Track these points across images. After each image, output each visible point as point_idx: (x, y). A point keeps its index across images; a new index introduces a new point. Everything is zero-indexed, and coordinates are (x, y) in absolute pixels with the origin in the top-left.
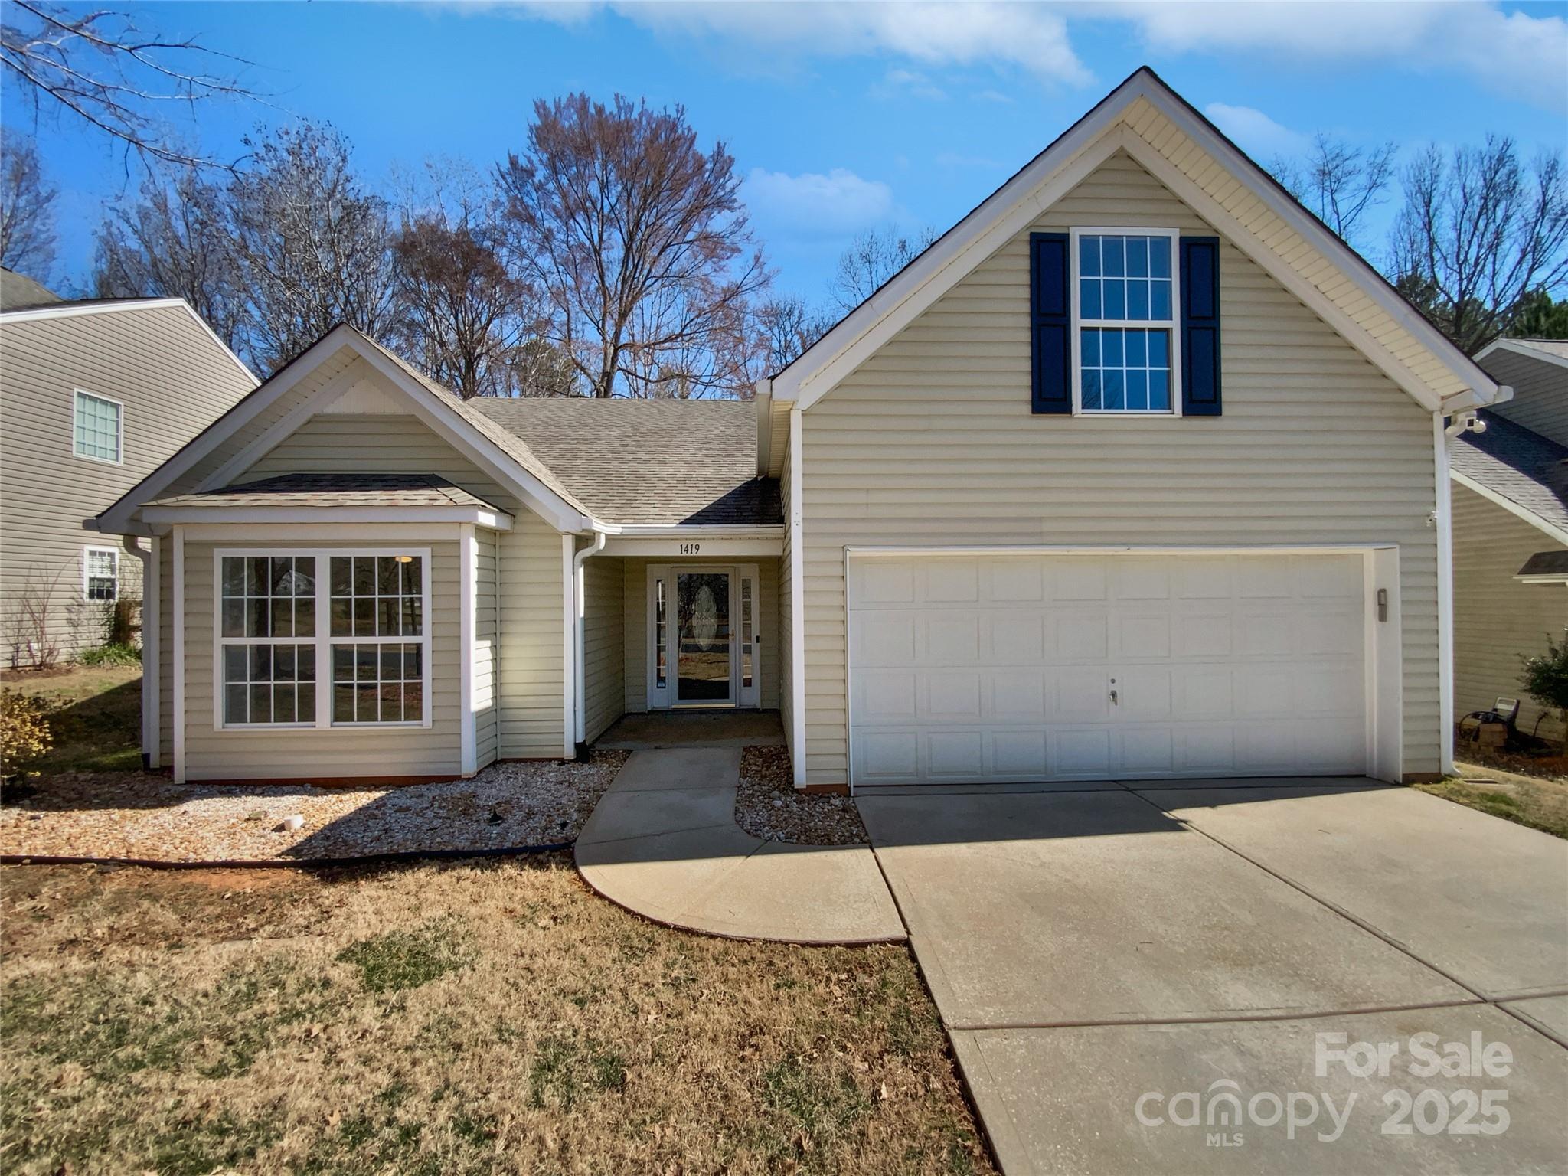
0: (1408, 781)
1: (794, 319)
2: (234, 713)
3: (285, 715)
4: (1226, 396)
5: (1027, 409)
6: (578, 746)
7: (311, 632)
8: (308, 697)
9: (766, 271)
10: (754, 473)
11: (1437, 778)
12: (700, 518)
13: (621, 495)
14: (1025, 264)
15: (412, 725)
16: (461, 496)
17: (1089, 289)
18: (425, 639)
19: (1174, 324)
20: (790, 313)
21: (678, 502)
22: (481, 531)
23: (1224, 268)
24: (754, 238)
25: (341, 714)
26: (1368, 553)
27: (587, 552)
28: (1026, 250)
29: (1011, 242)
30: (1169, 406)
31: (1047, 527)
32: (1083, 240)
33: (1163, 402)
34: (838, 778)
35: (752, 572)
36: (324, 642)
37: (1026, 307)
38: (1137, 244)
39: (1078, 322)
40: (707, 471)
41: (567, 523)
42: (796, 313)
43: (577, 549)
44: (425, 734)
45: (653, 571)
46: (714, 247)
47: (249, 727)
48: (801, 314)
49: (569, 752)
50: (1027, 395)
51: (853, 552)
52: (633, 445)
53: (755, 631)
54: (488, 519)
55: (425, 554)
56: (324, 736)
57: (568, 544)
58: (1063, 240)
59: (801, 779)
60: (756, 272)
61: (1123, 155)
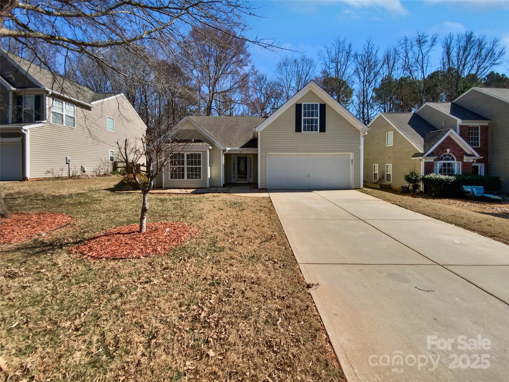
0: (354, 189)
1: (263, 80)
2: (172, 178)
3: (180, 178)
4: (326, 129)
5: (295, 131)
6: (223, 185)
7: (184, 165)
8: (183, 175)
9: (255, 70)
10: (252, 137)
11: (360, 189)
12: (243, 147)
13: (228, 142)
14: (295, 109)
15: (199, 180)
16: (207, 144)
17: (305, 112)
18: (201, 166)
19: (318, 118)
20: (263, 78)
21: (239, 144)
22: (210, 150)
23: (327, 109)
24: (252, 61)
25: (188, 178)
26: (351, 153)
27: (225, 153)
28: (295, 106)
29: (293, 105)
30: (317, 130)
31: (297, 149)
32: (304, 105)
33: (316, 130)
34: (265, 187)
35: (252, 156)
36: (186, 166)
37: (295, 115)
38: (312, 105)
39: (303, 118)
40: (243, 137)
41: (222, 148)
42: (264, 78)
43: (223, 152)
44: (202, 181)
45: (233, 156)
46: (240, 62)
47: (174, 180)
48: (266, 79)
49: (222, 186)
50: (295, 129)
51: (268, 153)
52: (227, 131)
53: (252, 168)
54: (211, 148)
55: (201, 153)
56: (185, 181)
57: (222, 151)
58: (301, 105)
59: (259, 187)
60: (252, 71)
61: (311, 91)
